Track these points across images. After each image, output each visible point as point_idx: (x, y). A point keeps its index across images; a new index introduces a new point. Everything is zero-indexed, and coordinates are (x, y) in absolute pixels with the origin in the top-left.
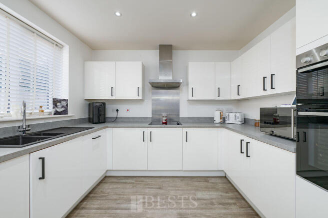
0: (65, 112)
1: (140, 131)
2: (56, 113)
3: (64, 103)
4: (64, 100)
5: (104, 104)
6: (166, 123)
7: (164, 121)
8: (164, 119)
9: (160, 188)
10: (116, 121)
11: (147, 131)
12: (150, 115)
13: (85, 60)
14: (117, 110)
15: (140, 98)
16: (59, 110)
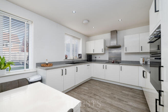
0: (81, 58)
1: (102, 65)
2: (79, 58)
3: (81, 55)
4: (81, 54)
5: (91, 55)
6: (113, 63)
7: (113, 62)
8: (113, 61)
9: (108, 86)
10: (95, 61)
11: (105, 65)
12: (108, 59)
13: (86, 41)
14: (96, 57)
15: (103, 53)
16: (80, 57)
